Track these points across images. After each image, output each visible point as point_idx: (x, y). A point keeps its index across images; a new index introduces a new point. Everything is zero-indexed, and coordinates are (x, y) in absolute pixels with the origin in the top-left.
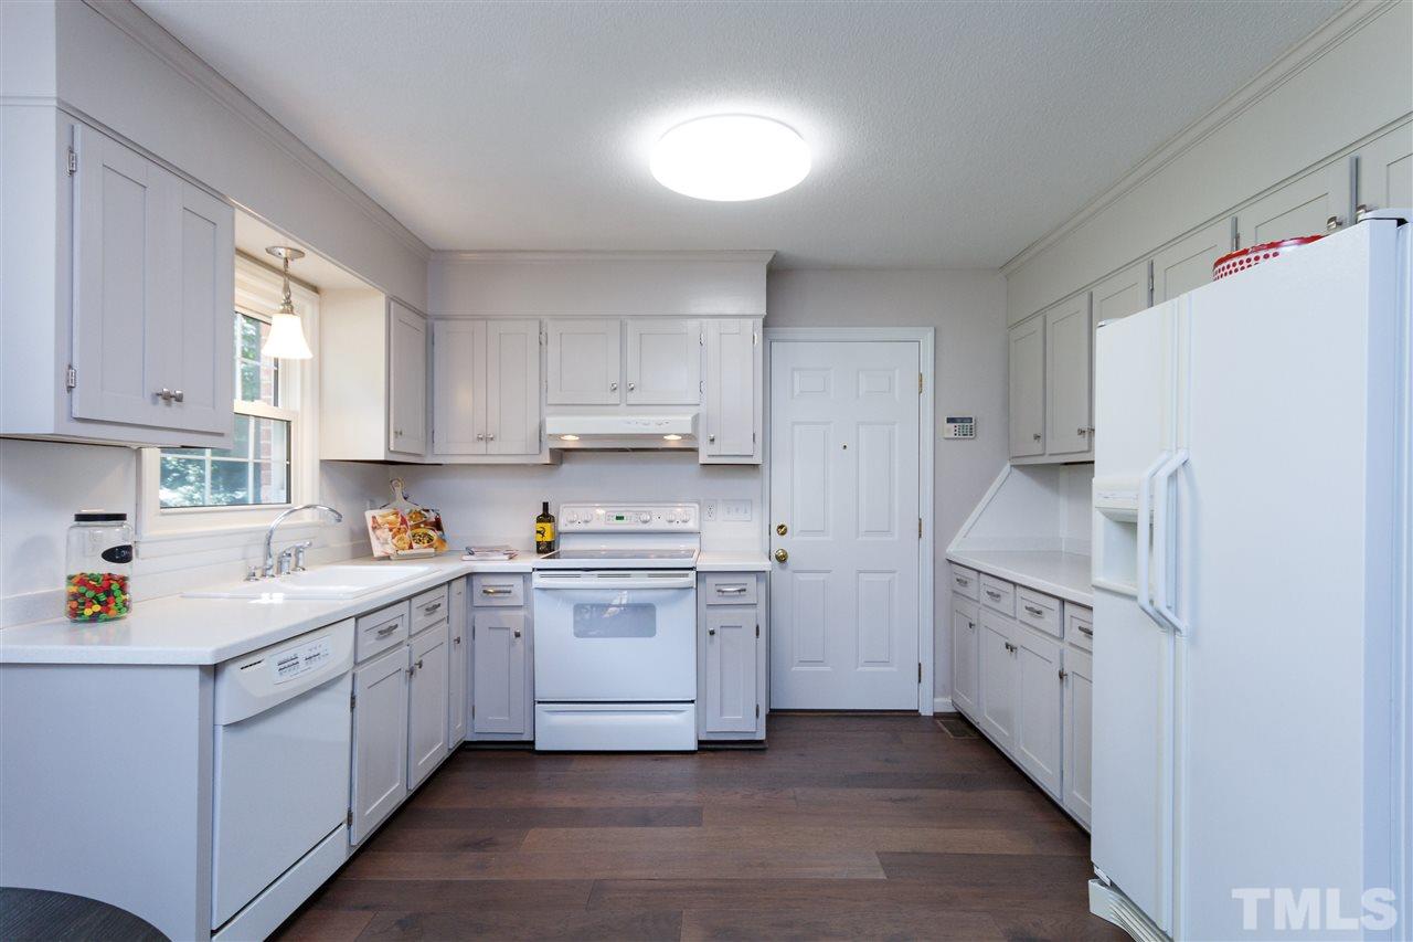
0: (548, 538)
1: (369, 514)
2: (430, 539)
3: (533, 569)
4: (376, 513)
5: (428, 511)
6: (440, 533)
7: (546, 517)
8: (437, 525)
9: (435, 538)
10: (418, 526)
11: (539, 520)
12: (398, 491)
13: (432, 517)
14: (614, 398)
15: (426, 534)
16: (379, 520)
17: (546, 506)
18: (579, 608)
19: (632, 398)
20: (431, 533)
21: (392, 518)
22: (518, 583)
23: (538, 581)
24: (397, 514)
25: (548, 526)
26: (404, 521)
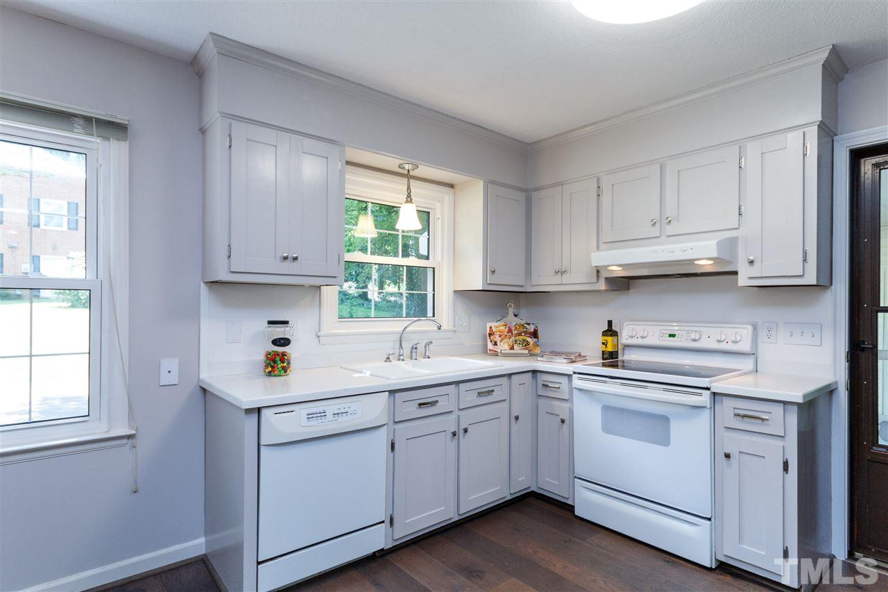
0: (610, 349)
1: (489, 325)
2: (528, 344)
3: (575, 373)
4: (493, 324)
5: (529, 324)
6: (536, 340)
7: (610, 332)
8: (535, 334)
9: (531, 343)
10: (520, 334)
11: (605, 334)
12: (511, 311)
13: (531, 328)
14: (655, 231)
15: (524, 340)
16: (494, 329)
17: (610, 323)
18: (607, 409)
19: (670, 230)
20: (529, 340)
21: (503, 328)
22: (564, 380)
23: (577, 382)
24: (506, 325)
25: (610, 339)
26: (510, 331)
